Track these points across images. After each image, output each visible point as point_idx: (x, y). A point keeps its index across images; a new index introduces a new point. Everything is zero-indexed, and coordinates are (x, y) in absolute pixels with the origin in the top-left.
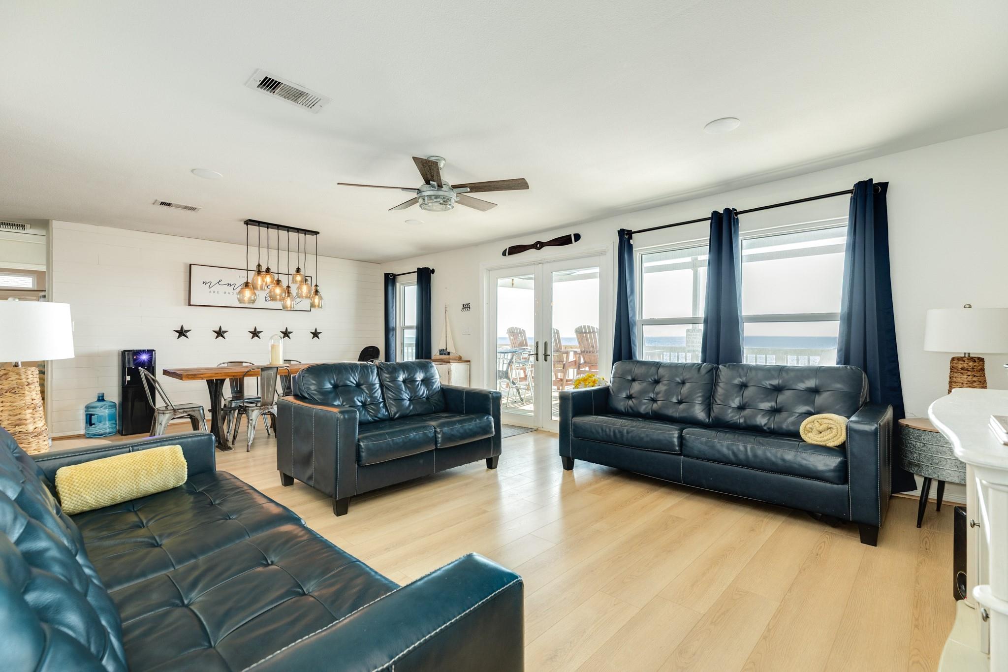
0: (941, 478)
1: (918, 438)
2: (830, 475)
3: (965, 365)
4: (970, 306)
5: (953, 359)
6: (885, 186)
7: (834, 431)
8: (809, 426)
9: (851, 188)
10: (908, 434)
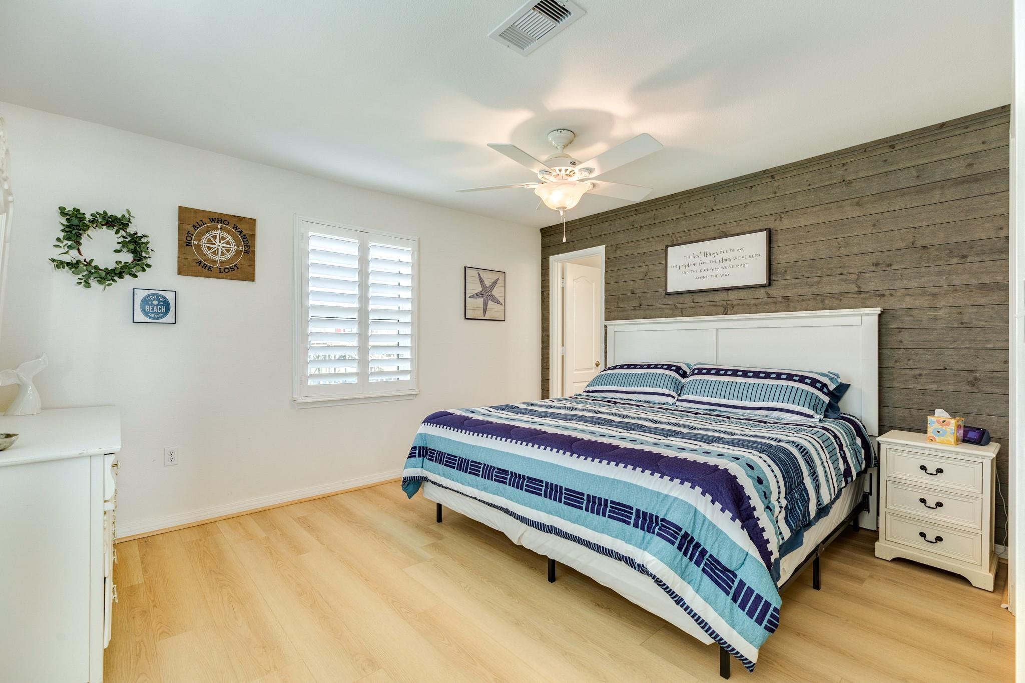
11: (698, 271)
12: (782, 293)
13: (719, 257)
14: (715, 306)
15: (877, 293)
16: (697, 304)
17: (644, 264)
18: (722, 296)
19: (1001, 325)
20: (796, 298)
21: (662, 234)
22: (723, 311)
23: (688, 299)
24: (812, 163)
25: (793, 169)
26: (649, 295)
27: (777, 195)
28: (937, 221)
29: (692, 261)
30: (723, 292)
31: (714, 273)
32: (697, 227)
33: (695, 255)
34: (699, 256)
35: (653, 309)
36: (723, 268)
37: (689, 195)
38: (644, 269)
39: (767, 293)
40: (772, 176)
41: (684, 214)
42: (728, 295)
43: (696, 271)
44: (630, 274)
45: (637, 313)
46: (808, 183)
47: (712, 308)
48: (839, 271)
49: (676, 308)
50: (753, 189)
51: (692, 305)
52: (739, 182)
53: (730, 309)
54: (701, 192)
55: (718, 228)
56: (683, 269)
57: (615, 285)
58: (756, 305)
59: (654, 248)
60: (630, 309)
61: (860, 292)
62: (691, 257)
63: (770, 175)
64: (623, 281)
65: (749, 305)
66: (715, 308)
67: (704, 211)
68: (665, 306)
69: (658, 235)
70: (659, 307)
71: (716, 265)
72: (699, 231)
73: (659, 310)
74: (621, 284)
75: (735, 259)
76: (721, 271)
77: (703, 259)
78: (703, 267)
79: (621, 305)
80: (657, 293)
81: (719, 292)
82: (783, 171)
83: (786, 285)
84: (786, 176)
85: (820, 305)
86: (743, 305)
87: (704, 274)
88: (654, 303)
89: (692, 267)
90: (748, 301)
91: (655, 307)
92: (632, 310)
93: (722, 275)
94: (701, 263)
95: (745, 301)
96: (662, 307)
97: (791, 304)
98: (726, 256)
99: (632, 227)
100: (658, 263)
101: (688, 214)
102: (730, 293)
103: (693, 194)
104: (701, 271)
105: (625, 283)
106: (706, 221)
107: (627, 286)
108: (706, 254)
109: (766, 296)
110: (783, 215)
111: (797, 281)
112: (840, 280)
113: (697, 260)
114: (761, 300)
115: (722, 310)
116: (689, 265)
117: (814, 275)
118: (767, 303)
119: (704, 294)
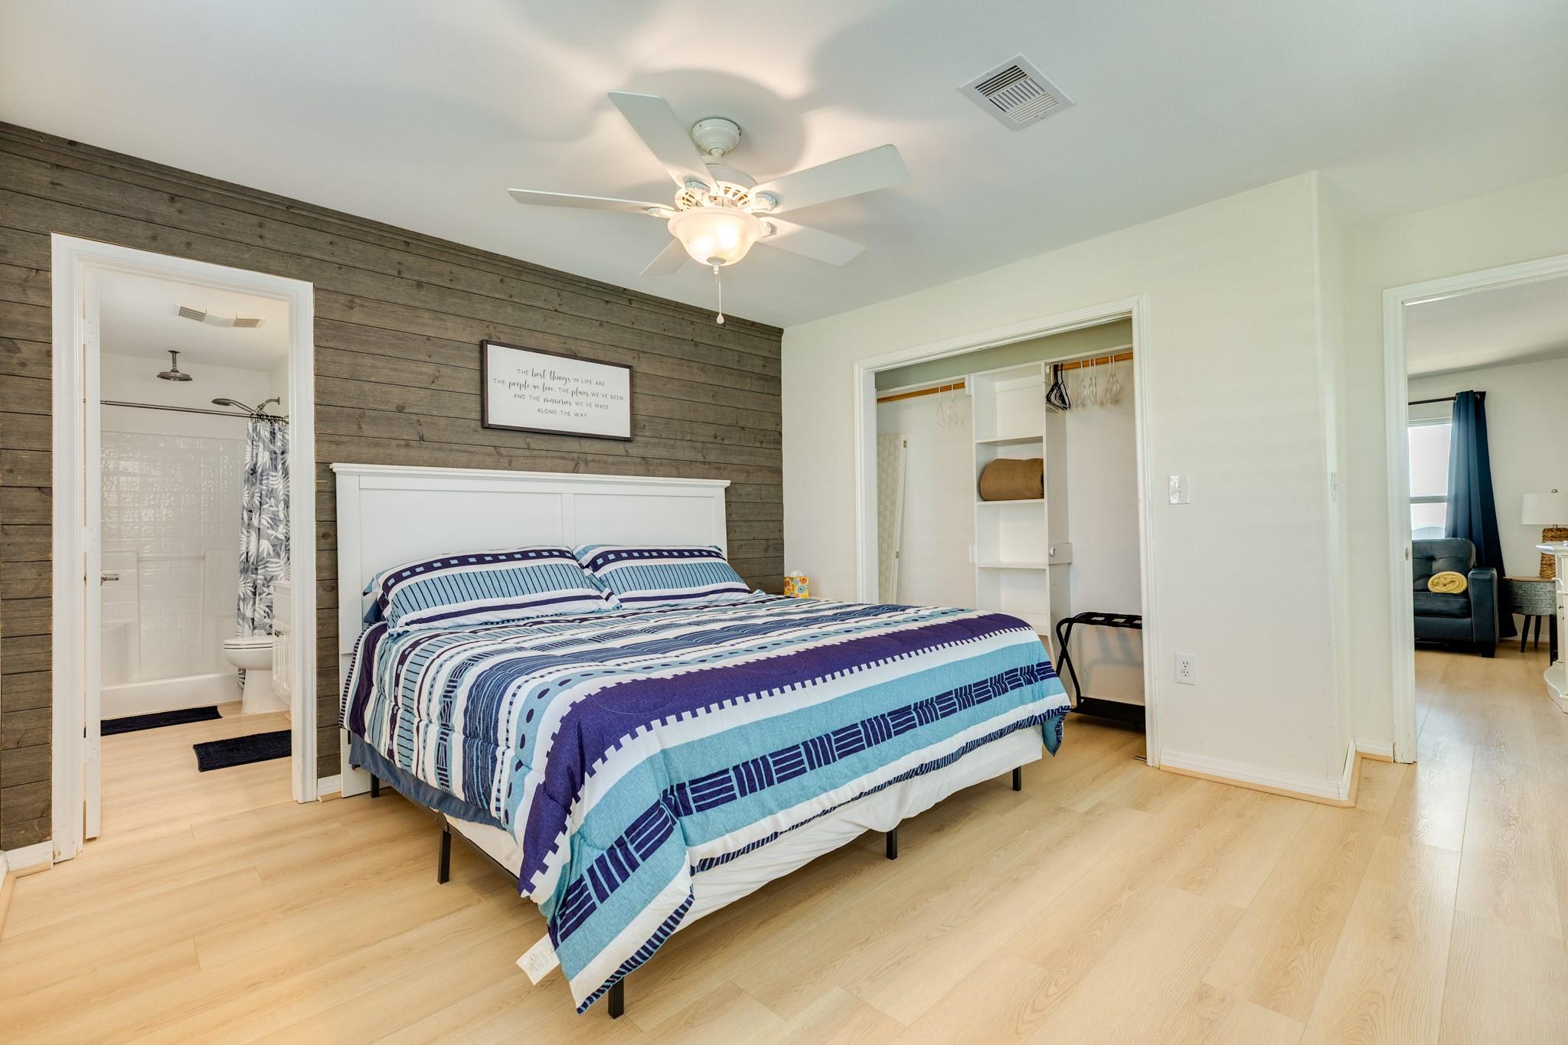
0: (1539, 614)
1: (1520, 587)
2: (1457, 612)
3: (1553, 534)
4: (1556, 491)
5: (1545, 530)
6: (1483, 394)
7: (1457, 583)
8: (1436, 581)
9: (1454, 396)
10: (1511, 586)
11: (542, 399)
12: (641, 452)
13: (572, 386)
14: (563, 458)
15: (716, 465)
16: (535, 453)
17: (428, 359)
18: (573, 445)
19: (778, 502)
20: (656, 461)
21: (468, 315)
22: (572, 467)
23: (519, 440)
24: (668, 307)
25: (652, 303)
26: (442, 422)
27: (635, 326)
28: (749, 407)
29: (531, 381)
30: (573, 439)
31: (566, 408)
32: (532, 327)
33: (535, 372)
34: (543, 376)
35: (452, 450)
36: (577, 404)
37: (520, 269)
38: (430, 369)
39: (626, 451)
40: (629, 300)
41: (511, 296)
42: (580, 444)
43: (538, 399)
44: (395, 370)
45: (412, 453)
46: (664, 327)
47: (557, 461)
48: (688, 437)
49: (500, 455)
50: (609, 306)
51: (526, 453)
52: (593, 287)
53: (582, 466)
54: (539, 274)
55: (564, 341)
56: (515, 390)
57: (351, 385)
58: (613, 464)
59: (450, 335)
60: (394, 442)
61: (704, 463)
62: (530, 373)
63: (629, 297)
64: (374, 379)
65: (606, 463)
66: (561, 461)
67: (543, 306)
68: (477, 448)
69: (459, 313)
70: (464, 447)
71: (567, 397)
72: (537, 334)
73: (465, 455)
74: (367, 387)
75: (593, 395)
76: (574, 409)
77: (549, 383)
78: (548, 394)
79: (368, 430)
80: (460, 422)
81: (568, 439)
82: (643, 300)
83: (646, 443)
84: (644, 308)
85: (675, 472)
86: (599, 462)
87: (550, 406)
88: (454, 440)
89: (530, 391)
90: (605, 458)
91: (456, 447)
92: (398, 446)
93: (577, 415)
94: (545, 388)
95: (602, 457)
96: (471, 449)
97: (651, 468)
98: (582, 387)
99: (396, 273)
100: (460, 365)
101: (516, 300)
102: (583, 442)
103: (528, 271)
104: (546, 400)
105: (379, 387)
106: (546, 323)
107: (385, 393)
108: (553, 376)
109: (624, 454)
110: (641, 355)
111: (655, 440)
112: (691, 446)
113: (539, 381)
114: (619, 459)
115: (572, 465)
116: (525, 385)
117: (670, 436)
118: (626, 463)
119: (546, 437)
